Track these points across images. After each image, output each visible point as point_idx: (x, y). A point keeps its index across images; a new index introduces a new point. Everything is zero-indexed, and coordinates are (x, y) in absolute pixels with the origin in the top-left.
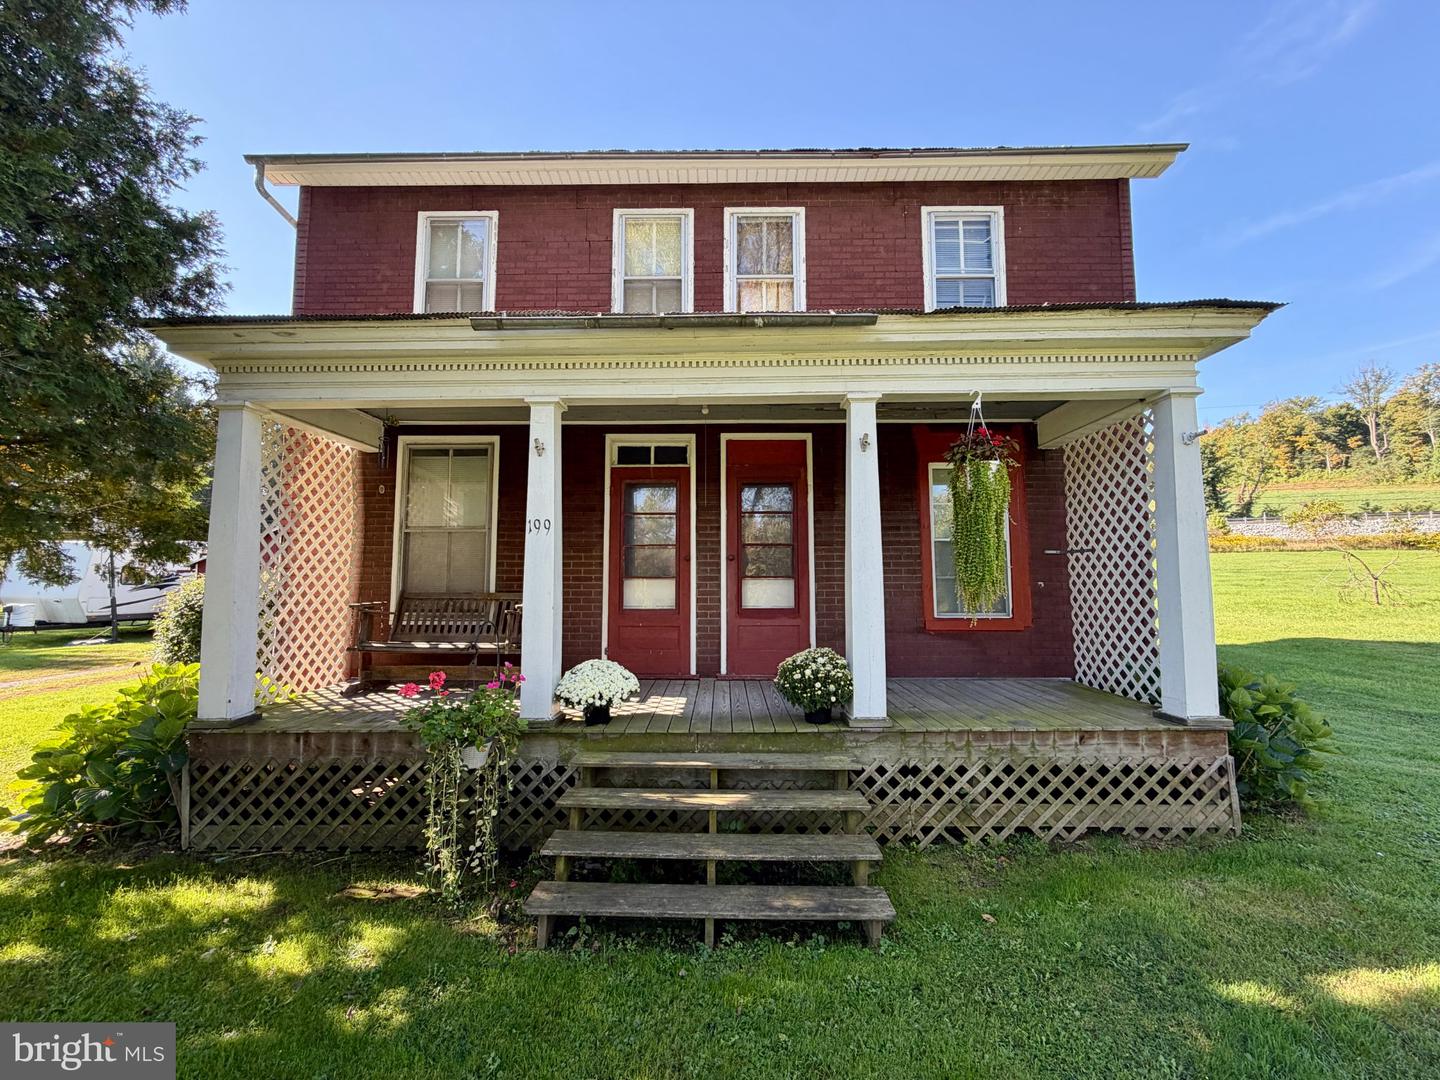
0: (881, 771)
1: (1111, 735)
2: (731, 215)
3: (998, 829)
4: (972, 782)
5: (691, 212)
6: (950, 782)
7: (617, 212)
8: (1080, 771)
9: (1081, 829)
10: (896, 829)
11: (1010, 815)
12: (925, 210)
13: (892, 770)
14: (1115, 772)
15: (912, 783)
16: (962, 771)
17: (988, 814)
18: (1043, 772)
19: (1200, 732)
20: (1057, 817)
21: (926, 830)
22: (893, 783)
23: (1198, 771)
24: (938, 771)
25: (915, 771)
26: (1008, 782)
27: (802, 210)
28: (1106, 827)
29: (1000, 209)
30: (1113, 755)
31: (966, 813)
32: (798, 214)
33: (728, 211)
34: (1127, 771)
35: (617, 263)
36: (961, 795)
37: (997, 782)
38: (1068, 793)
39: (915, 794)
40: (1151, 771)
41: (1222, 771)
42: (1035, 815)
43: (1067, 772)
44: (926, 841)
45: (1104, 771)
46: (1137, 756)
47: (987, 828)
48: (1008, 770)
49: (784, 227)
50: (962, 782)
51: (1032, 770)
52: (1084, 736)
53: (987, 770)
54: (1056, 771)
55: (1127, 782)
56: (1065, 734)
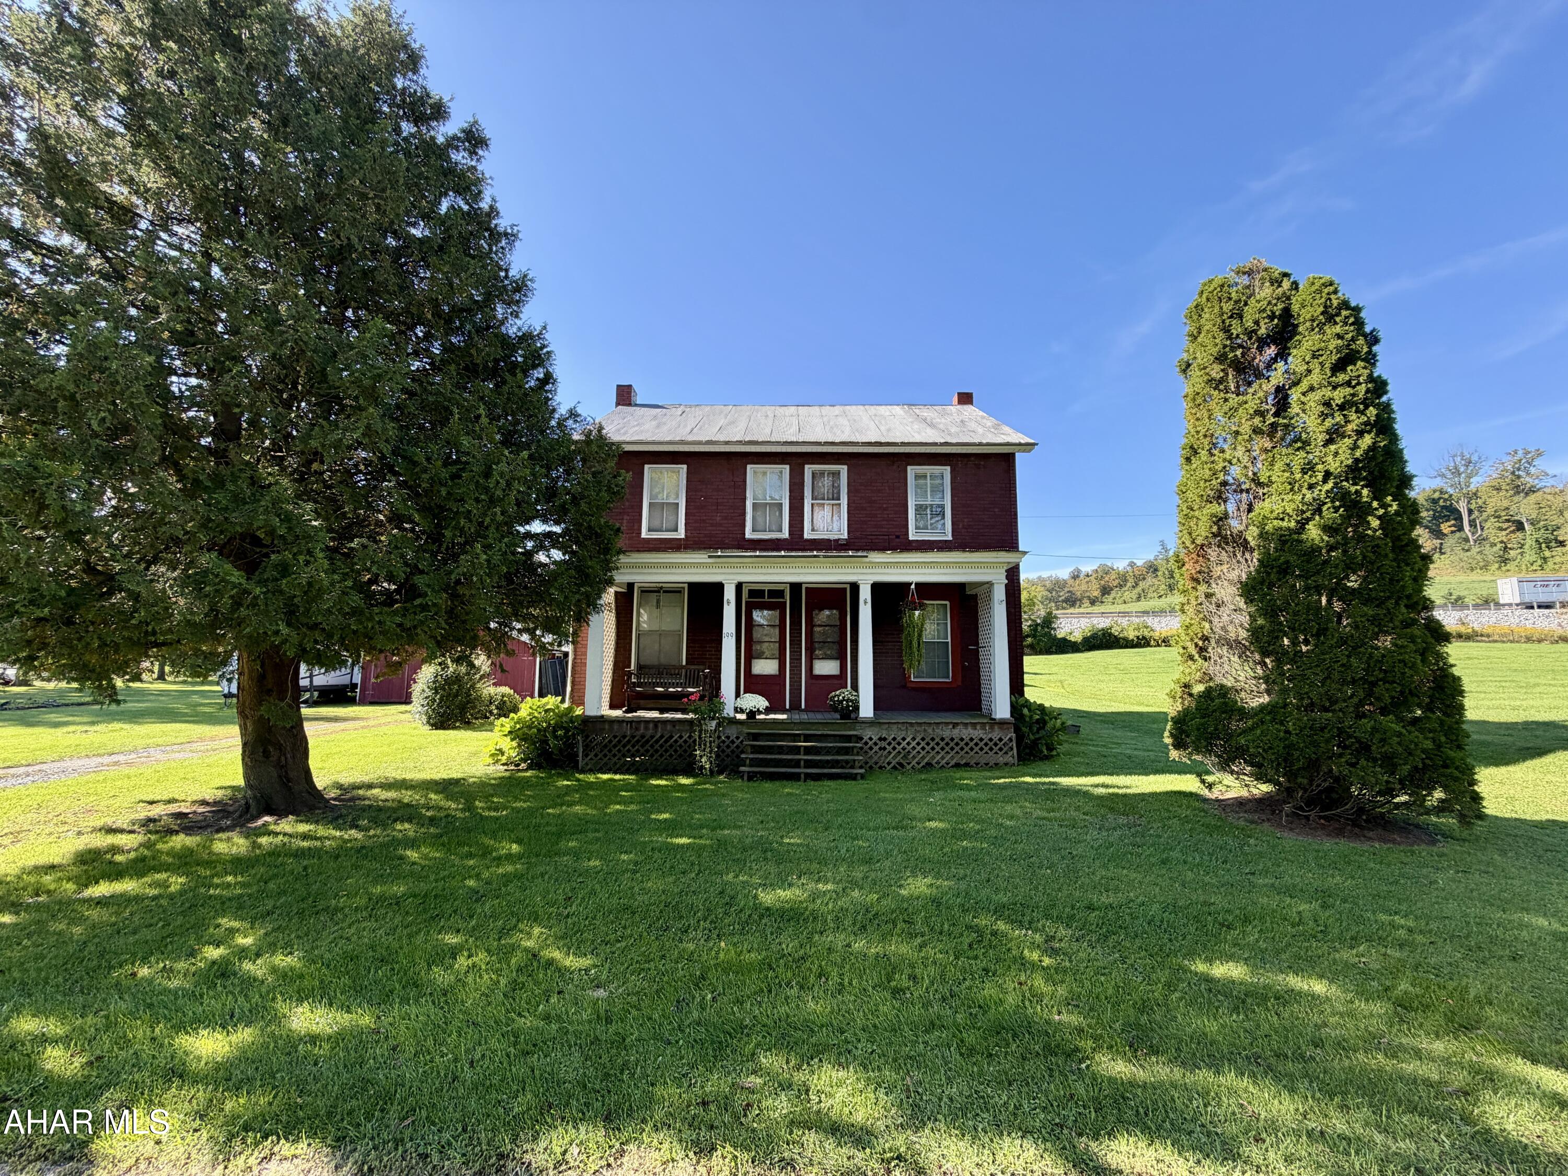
0: (871, 739)
1: (966, 725)
2: (809, 469)
3: (918, 763)
4: (908, 744)
5: (787, 467)
6: (899, 744)
7: (749, 467)
8: (952, 739)
9: (953, 763)
10: (876, 763)
11: (923, 758)
12: (909, 468)
13: (875, 738)
14: (967, 740)
15: (883, 744)
16: (904, 739)
17: (914, 757)
18: (937, 740)
19: (1002, 723)
20: (943, 758)
21: (889, 763)
22: (876, 744)
23: (1001, 740)
24: (894, 739)
25: (885, 739)
26: (923, 744)
27: (845, 467)
28: (962, 762)
29: (948, 468)
30: (967, 733)
31: (905, 757)
32: (844, 469)
33: (807, 467)
34: (972, 739)
35: (749, 494)
36: (904, 749)
37: (918, 744)
38: (947, 749)
39: (885, 749)
40: (981, 740)
41: (1010, 740)
42: (933, 758)
43: (947, 740)
44: (889, 768)
45: (962, 739)
46: (977, 733)
47: (914, 763)
48: (923, 739)
49: (836, 474)
50: (904, 744)
51: (933, 739)
52: (955, 725)
53: (914, 739)
54: (942, 739)
55: (972, 744)
56: (947, 724)
